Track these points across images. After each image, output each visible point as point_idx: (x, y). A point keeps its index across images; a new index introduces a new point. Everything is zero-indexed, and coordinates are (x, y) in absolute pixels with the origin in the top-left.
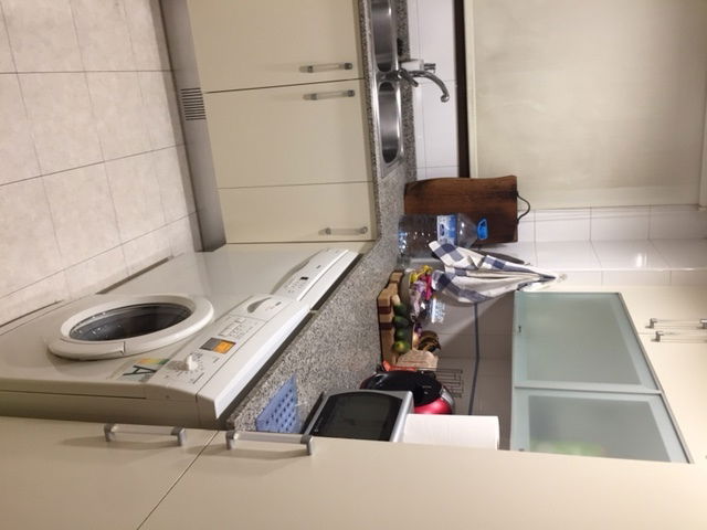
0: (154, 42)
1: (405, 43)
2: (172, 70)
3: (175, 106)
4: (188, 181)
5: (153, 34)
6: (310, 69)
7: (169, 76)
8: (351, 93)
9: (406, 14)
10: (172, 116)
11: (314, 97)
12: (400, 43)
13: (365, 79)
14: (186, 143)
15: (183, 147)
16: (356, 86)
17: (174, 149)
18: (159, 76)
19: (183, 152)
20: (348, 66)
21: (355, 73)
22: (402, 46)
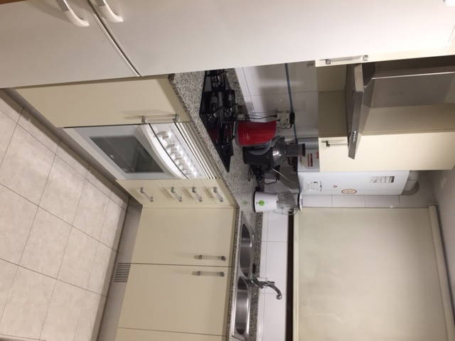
0: (114, 233)
1: (257, 267)
2: (118, 252)
3: (111, 271)
4: (99, 321)
5: (116, 228)
6: (200, 257)
7: (115, 254)
8: (222, 274)
9: (260, 252)
10: (107, 275)
11: (199, 273)
12: (254, 266)
13: (232, 267)
14: (108, 297)
15: (105, 298)
16: (226, 271)
17: (100, 296)
18: (109, 251)
19: (104, 301)
20: (223, 258)
21: (227, 263)
22: (256, 269)
